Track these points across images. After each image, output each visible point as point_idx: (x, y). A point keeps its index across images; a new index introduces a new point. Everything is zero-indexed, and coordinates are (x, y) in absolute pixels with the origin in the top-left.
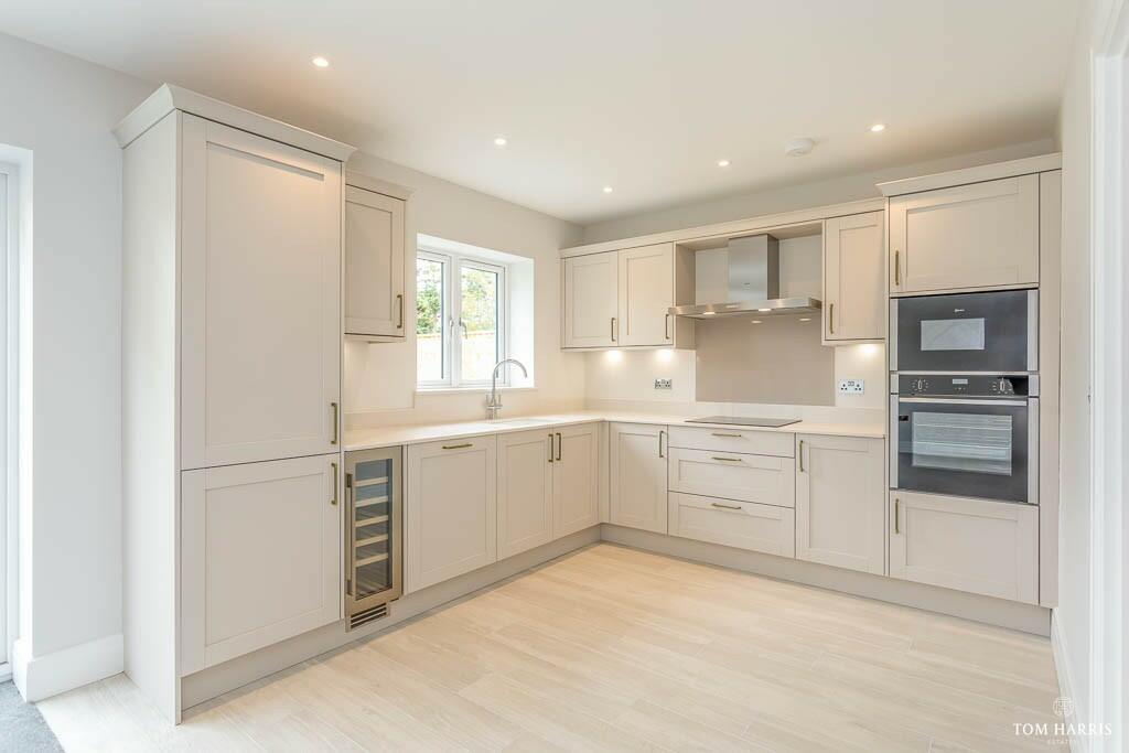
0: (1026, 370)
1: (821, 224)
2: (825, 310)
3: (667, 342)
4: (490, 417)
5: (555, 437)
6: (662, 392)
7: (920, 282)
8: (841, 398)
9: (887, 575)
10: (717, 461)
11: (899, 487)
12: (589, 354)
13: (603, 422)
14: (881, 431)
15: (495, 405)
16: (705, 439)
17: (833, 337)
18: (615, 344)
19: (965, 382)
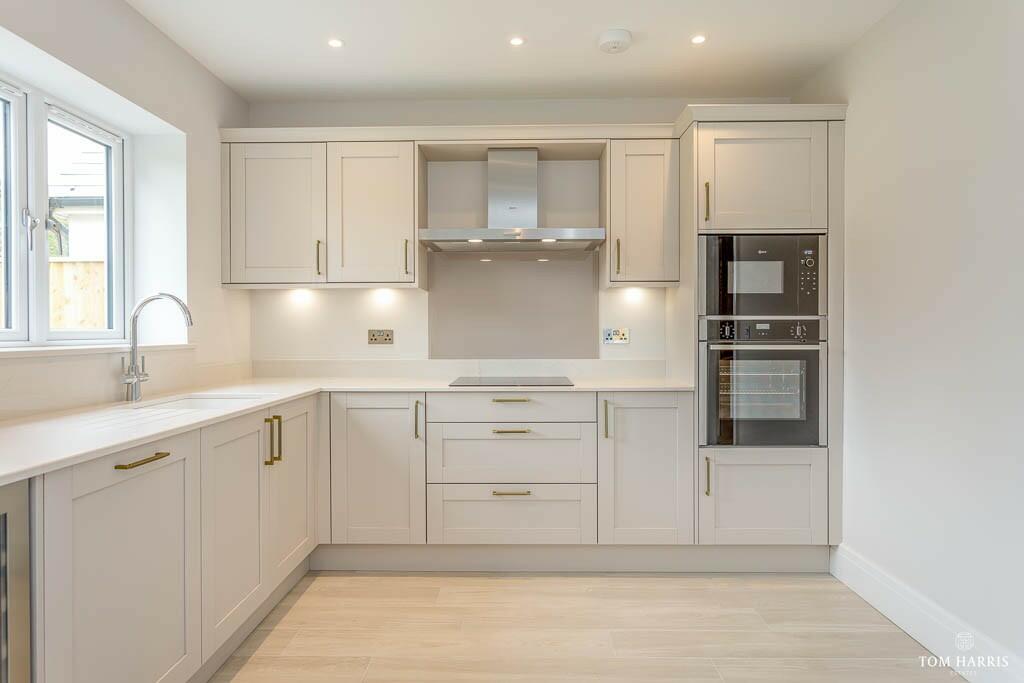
0: (817, 315)
1: (605, 144)
2: (610, 249)
3: (406, 278)
4: (128, 395)
5: (273, 421)
6: (381, 349)
7: (730, 220)
8: (605, 349)
9: (696, 543)
10: (499, 436)
11: (709, 444)
12: (258, 293)
13: (319, 394)
14: (691, 384)
15: (137, 374)
16: (482, 407)
17: (619, 277)
18: (322, 279)
19: (766, 327)
